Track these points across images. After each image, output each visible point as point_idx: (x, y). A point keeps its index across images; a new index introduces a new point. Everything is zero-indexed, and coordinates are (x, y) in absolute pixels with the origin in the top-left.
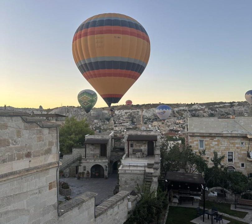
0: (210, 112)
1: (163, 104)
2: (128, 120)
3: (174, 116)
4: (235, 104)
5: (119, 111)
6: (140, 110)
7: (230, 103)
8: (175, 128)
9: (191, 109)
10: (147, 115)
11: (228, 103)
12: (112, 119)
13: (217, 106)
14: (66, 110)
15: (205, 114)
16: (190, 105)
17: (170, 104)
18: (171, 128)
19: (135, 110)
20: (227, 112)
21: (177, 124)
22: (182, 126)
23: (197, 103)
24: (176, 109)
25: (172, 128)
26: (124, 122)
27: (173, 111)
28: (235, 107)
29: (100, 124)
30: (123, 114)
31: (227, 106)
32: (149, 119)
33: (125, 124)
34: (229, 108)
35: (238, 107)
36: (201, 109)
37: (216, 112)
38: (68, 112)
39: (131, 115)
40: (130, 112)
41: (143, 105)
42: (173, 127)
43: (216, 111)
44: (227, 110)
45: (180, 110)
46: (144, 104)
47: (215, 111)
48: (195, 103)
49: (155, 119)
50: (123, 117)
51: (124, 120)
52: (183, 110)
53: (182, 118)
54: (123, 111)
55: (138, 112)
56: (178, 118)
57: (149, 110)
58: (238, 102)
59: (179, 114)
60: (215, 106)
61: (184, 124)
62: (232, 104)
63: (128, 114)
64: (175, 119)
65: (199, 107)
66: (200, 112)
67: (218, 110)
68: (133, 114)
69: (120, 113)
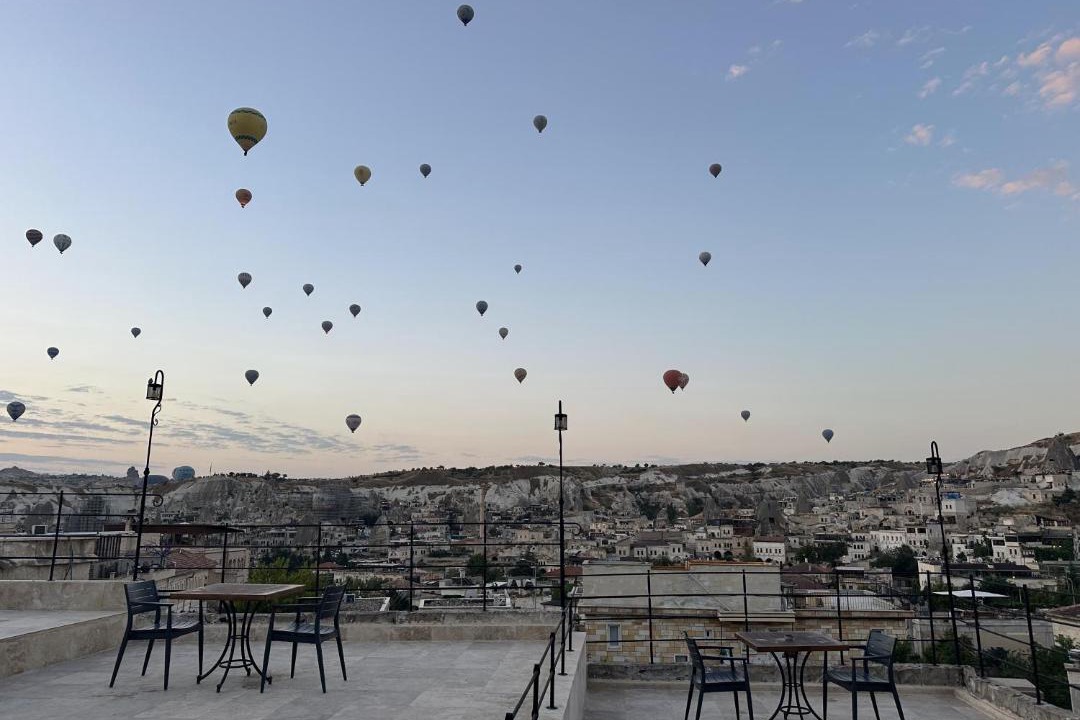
0: (692, 494)
1: (550, 466)
2: (436, 520)
3: (586, 508)
4: (762, 470)
5: (408, 489)
6: (478, 487)
7: (750, 467)
8: (583, 550)
9: (635, 483)
10: (499, 503)
11: (745, 467)
12: (384, 519)
13: (713, 476)
14: (223, 487)
15: (678, 500)
16: (632, 470)
17: (573, 468)
18: (572, 551)
19: (462, 488)
20: (742, 497)
21: (592, 538)
22: (605, 542)
23: (653, 466)
24: (591, 485)
25: (576, 551)
26: (424, 527)
27: (582, 491)
28: (762, 480)
29: (340, 534)
30: (422, 501)
31: (741, 476)
32: (505, 517)
33: (426, 535)
34: (747, 484)
35: (773, 481)
36: (666, 484)
37: (708, 495)
38: (230, 494)
39: (446, 503)
40: (444, 493)
41: (490, 470)
42: (578, 548)
43: (710, 491)
44: (740, 489)
45: (604, 487)
46: (493, 467)
47: (705, 493)
48: (646, 465)
49: (526, 517)
50: (423, 510)
51: (425, 523)
52: (613, 487)
53: (610, 511)
54: (422, 489)
55: (472, 492)
56: (597, 513)
57: (507, 487)
58: (772, 465)
59: (599, 500)
60: (707, 476)
61: (613, 537)
62: (754, 471)
63: (438, 499)
64: (588, 519)
65: (659, 478)
66: (661, 493)
67: (714, 489)
68: (453, 500)
69: (412, 497)
